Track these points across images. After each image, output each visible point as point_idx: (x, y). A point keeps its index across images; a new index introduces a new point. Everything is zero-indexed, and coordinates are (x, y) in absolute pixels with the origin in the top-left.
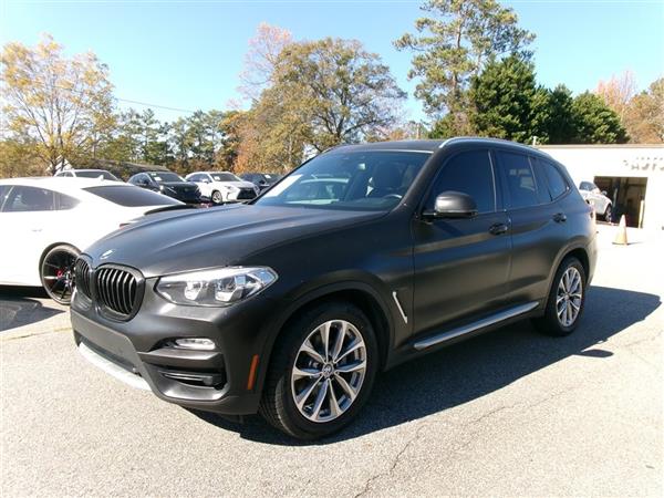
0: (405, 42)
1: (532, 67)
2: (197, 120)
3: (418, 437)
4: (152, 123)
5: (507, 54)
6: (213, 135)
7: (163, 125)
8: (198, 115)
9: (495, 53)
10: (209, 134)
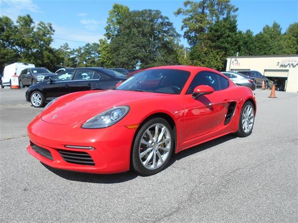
0: (179, 12)
1: (236, 21)
2: (87, 47)
3: (200, 183)
4: (67, 49)
5: (225, 16)
6: (94, 54)
7: (72, 50)
8: (88, 45)
9: (220, 16)
10: (93, 54)
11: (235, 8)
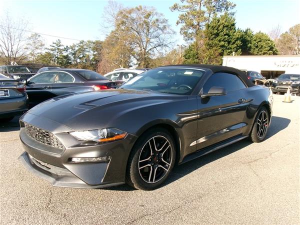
0: (175, 7)
1: (234, 19)
2: (81, 45)
4: (60, 46)
5: (223, 14)
6: (89, 52)
7: (66, 47)
8: (82, 42)
9: (217, 13)
10: (87, 52)
11: (233, 5)
